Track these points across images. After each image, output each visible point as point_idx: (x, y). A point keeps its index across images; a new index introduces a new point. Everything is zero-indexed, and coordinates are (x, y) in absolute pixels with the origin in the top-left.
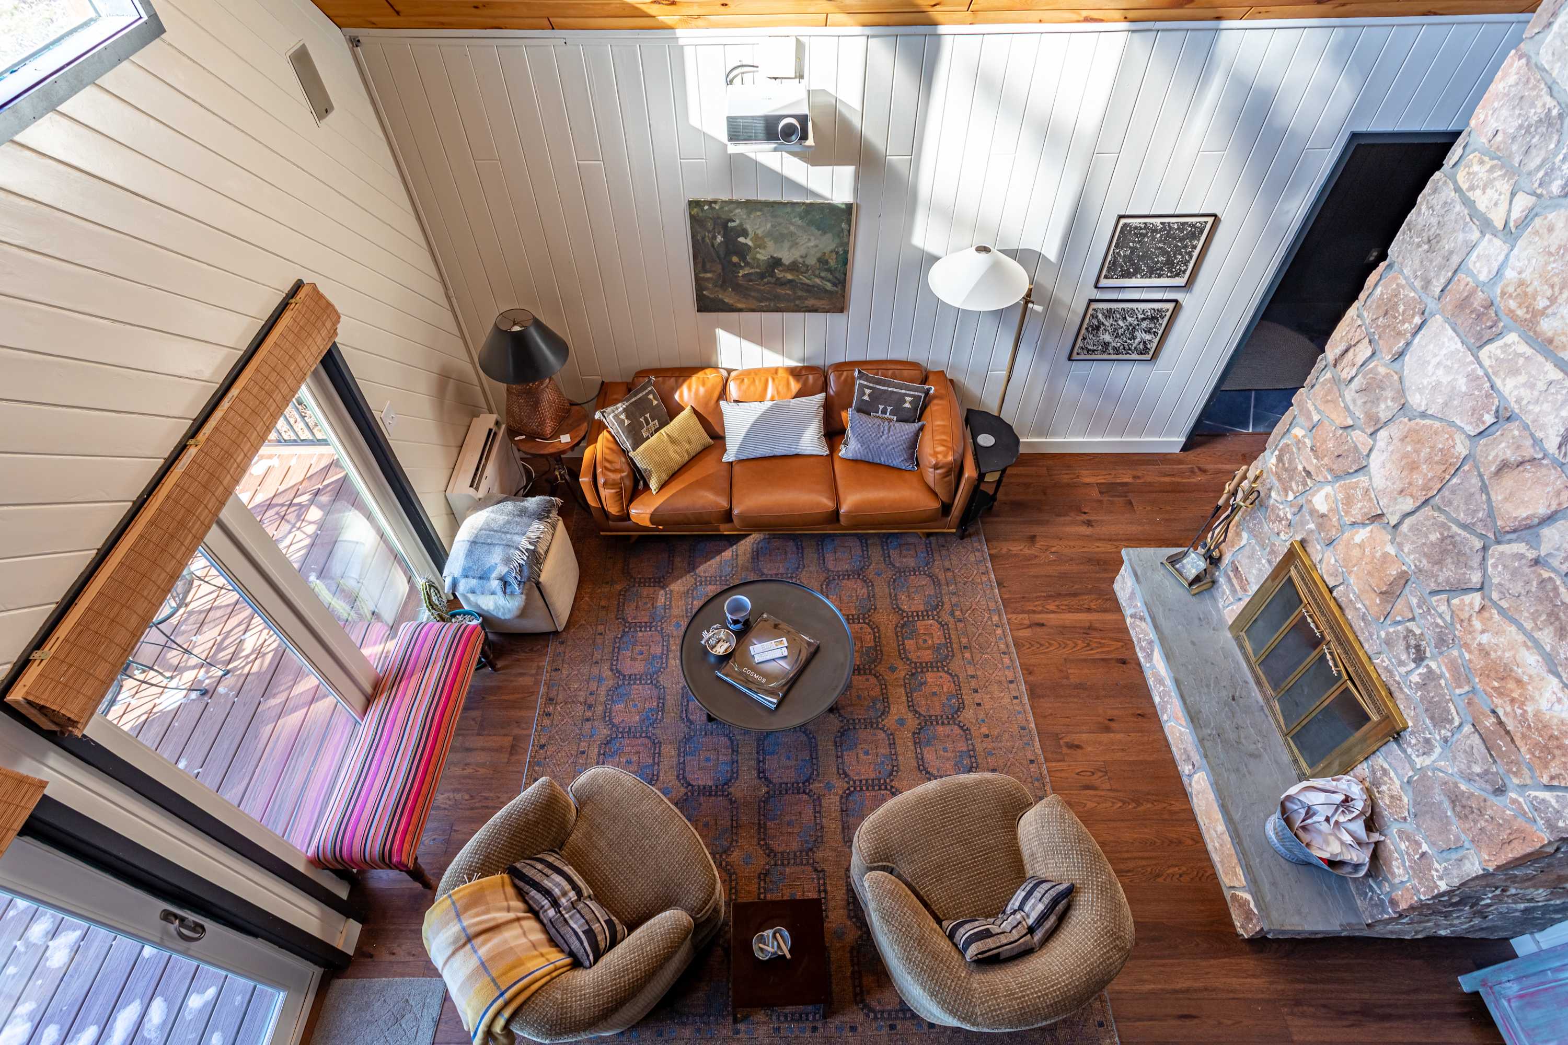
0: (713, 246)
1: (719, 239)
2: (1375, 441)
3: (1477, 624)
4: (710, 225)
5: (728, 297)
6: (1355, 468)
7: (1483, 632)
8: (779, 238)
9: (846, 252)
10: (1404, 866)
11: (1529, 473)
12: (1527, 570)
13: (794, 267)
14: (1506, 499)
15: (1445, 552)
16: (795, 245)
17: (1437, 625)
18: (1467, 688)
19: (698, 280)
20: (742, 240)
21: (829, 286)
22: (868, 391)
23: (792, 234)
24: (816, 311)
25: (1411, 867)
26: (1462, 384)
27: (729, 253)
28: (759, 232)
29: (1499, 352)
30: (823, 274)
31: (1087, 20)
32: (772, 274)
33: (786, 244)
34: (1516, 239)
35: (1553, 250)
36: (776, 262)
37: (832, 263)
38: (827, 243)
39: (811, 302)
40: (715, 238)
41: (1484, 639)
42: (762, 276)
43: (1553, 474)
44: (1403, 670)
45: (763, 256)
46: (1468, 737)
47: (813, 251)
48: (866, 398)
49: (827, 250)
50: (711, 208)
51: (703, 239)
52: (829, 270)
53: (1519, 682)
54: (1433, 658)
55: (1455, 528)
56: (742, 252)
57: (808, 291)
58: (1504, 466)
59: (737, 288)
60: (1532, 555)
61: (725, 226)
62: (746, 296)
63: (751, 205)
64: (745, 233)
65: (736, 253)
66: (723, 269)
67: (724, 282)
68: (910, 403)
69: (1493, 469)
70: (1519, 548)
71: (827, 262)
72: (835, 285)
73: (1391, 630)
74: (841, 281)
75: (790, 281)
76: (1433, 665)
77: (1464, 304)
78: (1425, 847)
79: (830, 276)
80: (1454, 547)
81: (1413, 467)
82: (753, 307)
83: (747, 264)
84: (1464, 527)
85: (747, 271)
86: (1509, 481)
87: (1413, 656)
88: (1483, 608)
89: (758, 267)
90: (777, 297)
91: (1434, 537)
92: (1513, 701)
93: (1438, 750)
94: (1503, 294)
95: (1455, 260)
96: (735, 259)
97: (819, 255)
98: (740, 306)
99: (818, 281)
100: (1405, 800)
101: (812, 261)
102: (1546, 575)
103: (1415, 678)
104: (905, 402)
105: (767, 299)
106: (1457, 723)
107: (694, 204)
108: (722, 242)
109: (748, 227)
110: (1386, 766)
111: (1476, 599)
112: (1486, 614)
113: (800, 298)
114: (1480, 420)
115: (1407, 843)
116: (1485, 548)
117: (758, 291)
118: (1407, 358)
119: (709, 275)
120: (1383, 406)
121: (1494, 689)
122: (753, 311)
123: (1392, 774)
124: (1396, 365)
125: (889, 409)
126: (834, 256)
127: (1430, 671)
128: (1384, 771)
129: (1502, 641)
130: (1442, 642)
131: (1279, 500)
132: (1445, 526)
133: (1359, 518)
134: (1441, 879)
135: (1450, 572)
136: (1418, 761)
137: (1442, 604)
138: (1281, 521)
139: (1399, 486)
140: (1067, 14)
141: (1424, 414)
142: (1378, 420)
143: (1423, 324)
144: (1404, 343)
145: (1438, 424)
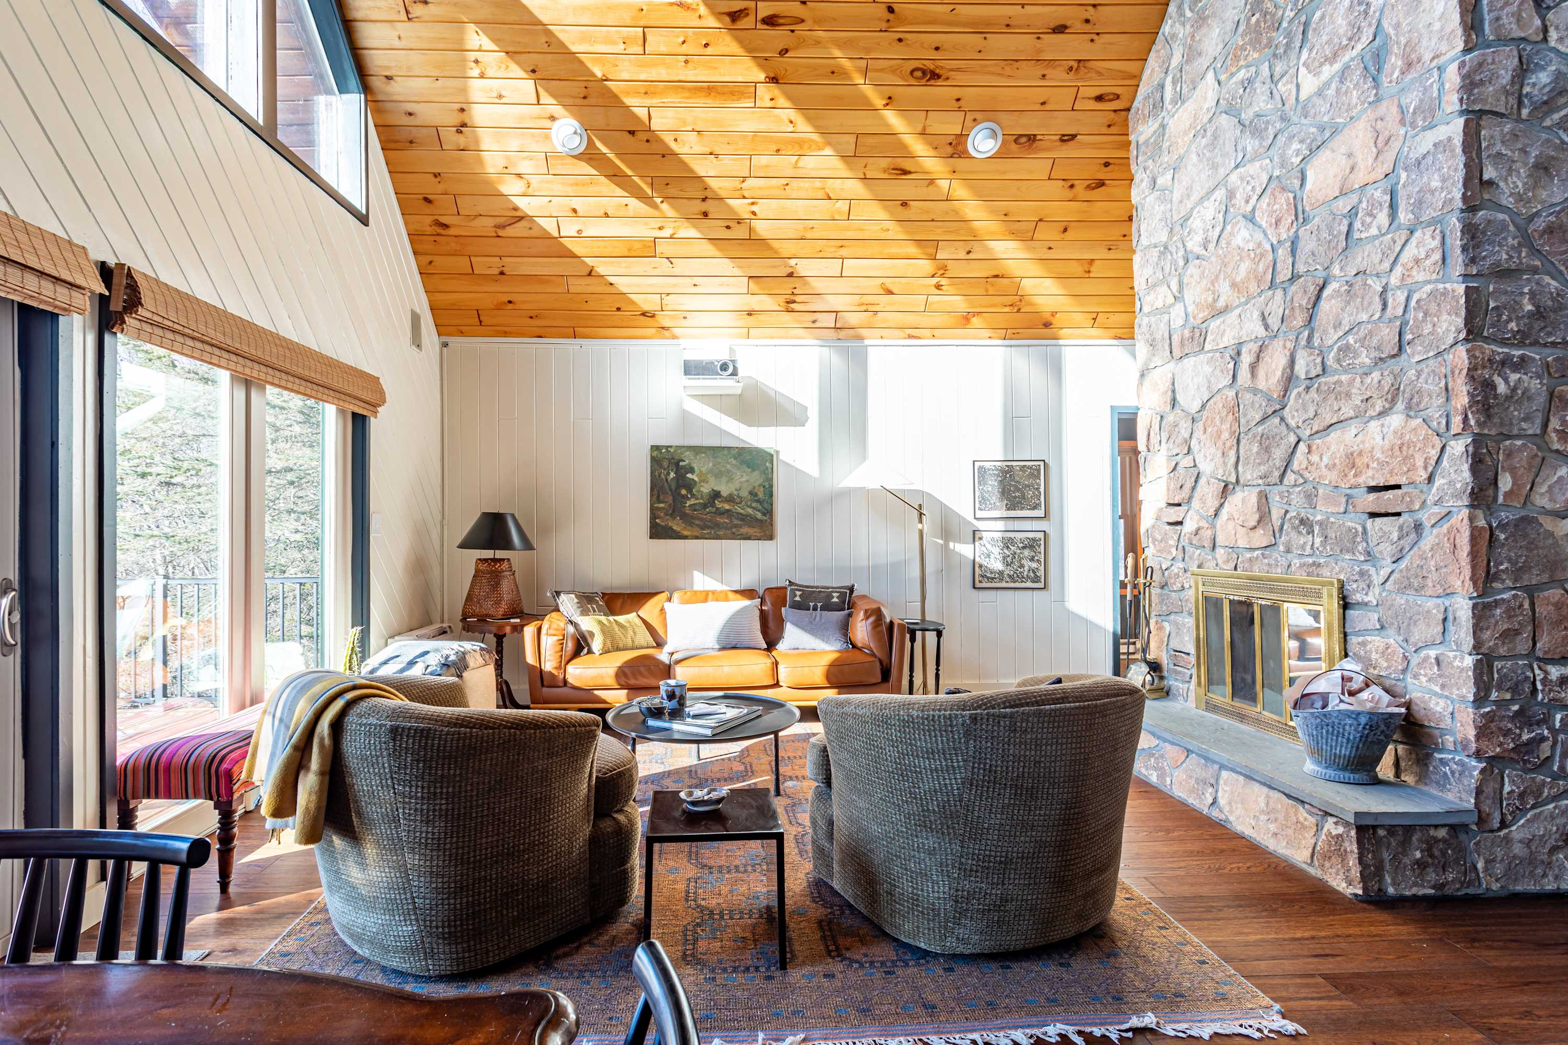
0: (667, 481)
1: (672, 475)
2: (1193, 454)
3: (1315, 458)
4: (665, 464)
5: (677, 525)
6: (1194, 479)
7: (1321, 458)
8: (718, 475)
9: (771, 486)
10: (1441, 696)
11: (1265, 358)
12: (1307, 397)
13: (730, 499)
14: (1268, 380)
15: (1267, 448)
16: (731, 480)
17: (1299, 492)
18: (1344, 500)
19: (653, 510)
20: (689, 475)
21: (759, 515)
22: (798, 593)
23: (728, 471)
24: (749, 538)
25: (1443, 687)
27: (679, 487)
28: (704, 470)
29: (1212, 337)
30: (754, 505)
31: (910, 337)
32: (713, 505)
33: (724, 479)
34: (1183, 297)
35: (1199, 280)
36: (716, 495)
37: (761, 495)
38: (756, 479)
39: (745, 530)
40: (668, 474)
41: (1325, 460)
42: (705, 506)
43: (1275, 342)
44: (1308, 550)
45: (706, 489)
46: (1373, 528)
47: (745, 485)
48: (798, 599)
49: (756, 484)
50: (668, 451)
51: (660, 475)
52: (758, 501)
53: (1359, 453)
54: (1314, 515)
55: (1260, 429)
56: (690, 485)
57: (742, 520)
58: (1254, 367)
59: (684, 517)
60: (1302, 388)
61: (677, 464)
62: (691, 524)
63: (697, 450)
64: (692, 471)
65: (684, 487)
66: (674, 500)
67: (674, 511)
68: (839, 597)
69: (1251, 376)
70: (1295, 392)
71: (756, 495)
72: (764, 514)
73: (1283, 537)
74: (769, 512)
75: (728, 511)
76: (1319, 518)
77: (1183, 343)
78: (1433, 653)
79: (760, 507)
80: (1268, 438)
81: (1218, 435)
82: (696, 534)
83: (693, 496)
84: (1263, 421)
85: (693, 501)
86: (1261, 373)
87: (1304, 532)
88: (1310, 447)
89: (702, 498)
90: (717, 526)
91: (1256, 449)
92: (1368, 466)
93: (1372, 571)
94: (1195, 318)
96: (684, 492)
97: (750, 488)
98: (686, 533)
99: (750, 511)
100: (1391, 641)
101: (744, 493)
102: (1316, 385)
103: (1318, 541)
104: (831, 597)
105: (708, 527)
106: (1360, 529)
107: (655, 448)
108: (674, 477)
109: (695, 465)
110: (1360, 639)
111: (1302, 447)
112: (1314, 447)
113: (736, 526)
114: (1228, 371)
115: (1422, 672)
116: (1282, 419)
117: (699, 519)
118: (1178, 397)
119: (662, 505)
120: (1184, 431)
121: (1355, 476)
122: (697, 538)
123: (1369, 638)
124: (1176, 406)
125: (819, 605)
126: (762, 489)
127: (1320, 523)
128: (1363, 644)
129: (1333, 448)
130: (1310, 498)
131: (1169, 563)
132: (1255, 436)
133: (1216, 504)
134: (1462, 658)
135: (1279, 454)
136: (1371, 598)
137: (1290, 478)
138: (1178, 576)
139: (1219, 454)
140: (897, 332)
141: (1203, 406)
142: (1186, 441)
143: (1174, 375)
144: (1171, 393)
145: (1212, 401)
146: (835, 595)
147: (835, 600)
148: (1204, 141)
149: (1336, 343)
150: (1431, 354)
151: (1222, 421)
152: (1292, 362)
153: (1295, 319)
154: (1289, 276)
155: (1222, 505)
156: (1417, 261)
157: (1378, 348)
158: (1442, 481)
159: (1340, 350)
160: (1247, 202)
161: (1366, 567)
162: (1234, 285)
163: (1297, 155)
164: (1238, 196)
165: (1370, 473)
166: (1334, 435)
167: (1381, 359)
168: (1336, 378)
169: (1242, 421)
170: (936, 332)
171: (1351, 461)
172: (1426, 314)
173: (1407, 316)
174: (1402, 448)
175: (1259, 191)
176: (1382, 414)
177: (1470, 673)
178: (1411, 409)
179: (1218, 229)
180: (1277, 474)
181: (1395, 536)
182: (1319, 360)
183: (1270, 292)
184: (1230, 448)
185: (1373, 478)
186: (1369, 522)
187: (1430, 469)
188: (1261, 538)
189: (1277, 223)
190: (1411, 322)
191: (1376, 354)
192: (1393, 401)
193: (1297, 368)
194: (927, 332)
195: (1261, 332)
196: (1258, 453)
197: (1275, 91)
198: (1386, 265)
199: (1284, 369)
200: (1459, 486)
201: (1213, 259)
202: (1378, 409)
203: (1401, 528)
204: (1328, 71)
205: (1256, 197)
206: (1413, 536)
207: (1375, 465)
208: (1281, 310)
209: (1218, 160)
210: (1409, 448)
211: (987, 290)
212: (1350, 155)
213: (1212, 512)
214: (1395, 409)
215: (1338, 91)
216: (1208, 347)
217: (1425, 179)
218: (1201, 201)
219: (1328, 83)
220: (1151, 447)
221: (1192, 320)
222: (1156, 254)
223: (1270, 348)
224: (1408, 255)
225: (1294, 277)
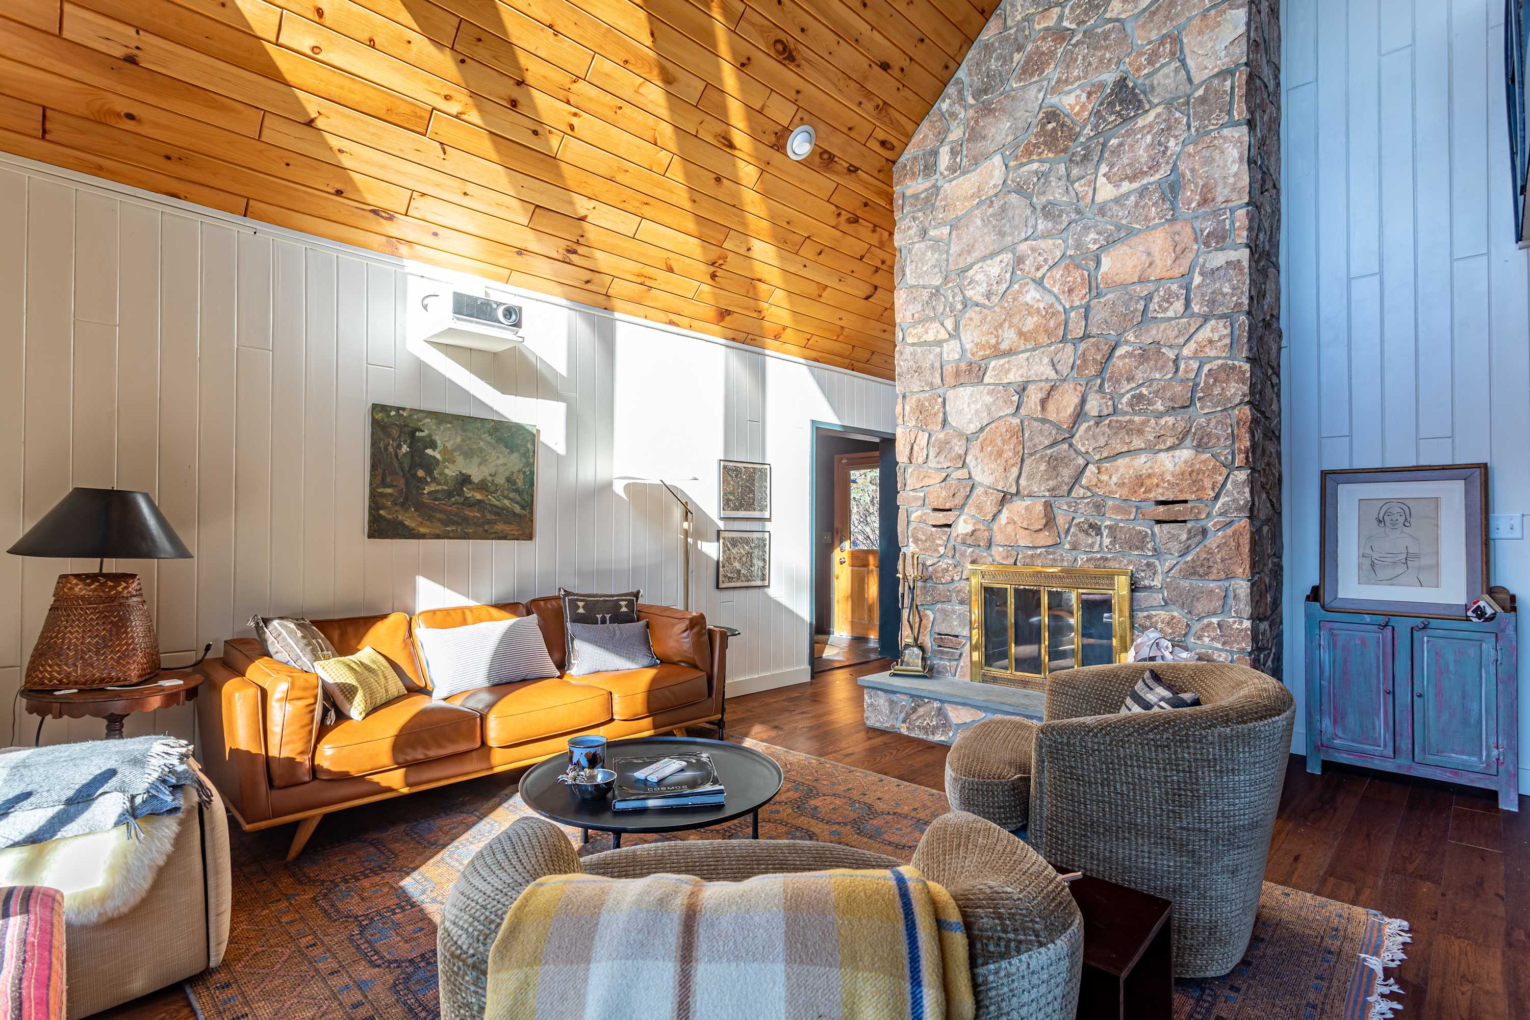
0: (396, 456)
1: (405, 449)
2: (968, 467)
3: (1104, 477)
4: (395, 432)
5: (410, 520)
6: (968, 489)
7: (1110, 478)
8: (468, 454)
9: (532, 473)
10: (1221, 650)
11: (1056, 395)
12: (1098, 430)
13: (483, 486)
14: (1058, 414)
15: (1055, 468)
16: (483, 462)
17: (1088, 503)
18: (1134, 510)
19: (374, 496)
20: (429, 451)
21: (517, 509)
22: (581, 604)
23: (481, 450)
24: (505, 538)
25: (1224, 644)
26: (989, 399)
27: (414, 466)
28: (449, 445)
29: (993, 373)
30: (511, 495)
31: (671, 323)
32: (460, 493)
33: (476, 460)
34: (959, 335)
35: (979, 324)
36: (465, 480)
37: (520, 483)
38: (514, 462)
39: (500, 527)
40: (399, 447)
41: (1114, 479)
42: (450, 494)
43: (1066, 385)
44: (1096, 548)
45: (451, 471)
46: (1162, 531)
47: (501, 469)
48: (581, 611)
49: (516, 469)
50: (398, 415)
51: (386, 448)
52: (517, 491)
53: (1149, 476)
54: (1103, 522)
55: (1049, 452)
56: (430, 465)
57: (497, 514)
58: (1043, 402)
59: (420, 507)
60: (1092, 423)
61: (412, 434)
62: (430, 518)
63: (441, 418)
64: (433, 445)
65: (421, 466)
66: (407, 483)
67: (406, 499)
68: (626, 606)
69: (1039, 408)
70: (1084, 426)
71: (514, 483)
72: (523, 508)
73: (1069, 538)
74: (529, 505)
75: (480, 501)
76: (1108, 523)
77: (957, 374)
78: (1215, 620)
79: (518, 498)
80: (1056, 460)
81: (1000, 453)
82: (438, 532)
83: (434, 479)
84: (1052, 445)
85: (433, 487)
86: (1051, 406)
87: (1093, 534)
88: (1099, 468)
89: (446, 483)
90: (466, 520)
91: (1043, 467)
92: (1157, 485)
93: (1157, 563)
94: (973, 354)
95: (937, 365)
96: (421, 473)
97: (507, 474)
98: (422, 530)
99: (506, 502)
100: (1175, 614)
101: (501, 480)
102: (1107, 422)
103: (1107, 541)
104: (621, 607)
105: (454, 523)
106: (1150, 532)
107: (376, 408)
108: (407, 452)
109: (437, 438)
110: (1145, 614)
111: (1092, 468)
112: (1103, 469)
113: (489, 522)
114: (1012, 402)
115: (1206, 634)
116: (1071, 445)
117: (445, 512)
118: (949, 419)
119: (389, 490)
120: (957, 448)
121: (1145, 492)
122: (438, 537)
123: (1154, 613)
124: (947, 426)
125: (608, 616)
126: (522, 476)
127: (1110, 527)
128: (1149, 617)
129: (1122, 470)
130: (1099, 508)
131: (936, 560)
132: (1042, 457)
133: (995, 510)
134: (1241, 623)
135: (1067, 473)
136: (1157, 583)
137: (1078, 492)
138: (947, 570)
139: (1001, 469)
140: (662, 315)
141: (982, 429)
142: (960, 457)
143: (944, 399)
144: (941, 415)
145: (993, 425)
146: (623, 603)
147: (624, 609)
148: (991, 211)
149: (1128, 392)
150: (1219, 409)
151: (1004, 442)
152: (1083, 401)
153: (1087, 369)
154: (1081, 335)
155: (1000, 511)
156: (1211, 342)
157: (1172, 400)
158: (1227, 499)
159: (1133, 397)
160: (1038, 269)
161: (1152, 560)
162: (1021, 334)
163: (1094, 243)
164: (1027, 262)
165: (1160, 491)
166: (1120, 462)
167: (1173, 408)
168: (1127, 418)
169: (1028, 444)
170: (695, 323)
171: (1140, 481)
172: (1215, 380)
173: (1197, 380)
174: (1192, 475)
175: (1050, 263)
176: (1170, 448)
177: (1249, 632)
178: (1200, 447)
179: (1005, 286)
180: (1066, 488)
181: (1184, 537)
182: (1110, 403)
183: (1061, 345)
184: (1013, 465)
185: (1162, 495)
186: (1157, 528)
187: (1217, 490)
188: (1045, 538)
189: (1071, 291)
190: (1202, 384)
191: (1171, 404)
192: (1182, 440)
193: (1087, 407)
194: (686, 321)
195: (1052, 375)
196: (1045, 471)
197: (1070, 188)
198: (1181, 340)
199: (1076, 407)
200: (1242, 503)
201: (997, 309)
202: (1168, 444)
203: (1189, 531)
204: (1126, 186)
205: (1047, 267)
206: (1199, 537)
207: (1166, 485)
208: (1072, 360)
209: (1007, 228)
210: (1198, 474)
211: (748, 292)
212: (1149, 254)
213: (989, 517)
214: (1182, 445)
215: (1137, 204)
216: (987, 379)
217: (1217, 285)
218: (984, 259)
219: (1127, 195)
220: (914, 461)
221: (970, 356)
222: (925, 294)
223: (1061, 389)
224: (1202, 336)
225: (1086, 336)
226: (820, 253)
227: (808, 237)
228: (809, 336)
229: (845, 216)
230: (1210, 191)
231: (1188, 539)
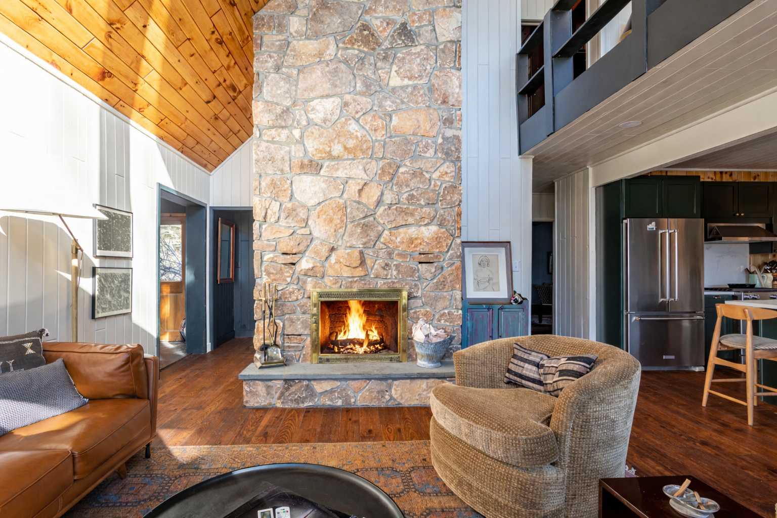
2: (309, 227)
3: (393, 238)
6: (309, 241)
7: (396, 238)
10: (448, 327)
11: (367, 189)
12: (390, 212)
14: (368, 200)
15: (366, 231)
17: (384, 252)
18: (409, 256)
25: (450, 323)
26: (323, 185)
29: (327, 169)
31: (53, 63)
34: (303, 141)
35: (317, 136)
41: (399, 239)
43: (372, 184)
44: (389, 277)
46: (422, 268)
53: (416, 239)
54: (392, 262)
55: (362, 221)
58: (360, 191)
60: (386, 207)
68: (32, 348)
69: (357, 195)
70: (382, 209)
73: (373, 271)
76: (395, 263)
77: (302, 166)
78: (446, 311)
80: (367, 226)
81: (331, 221)
84: (364, 218)
86: (364, 195)
87: (387, 269)
88: (390, 233)
91: (359, 230)
92: (420, 244)
93: (419, 284)
94: (313, 155)
95: (287, 158)
100: (428, 309)
102: (395, 207)
103: (395, 273)
104: (26, 349)
106: (416, 268)
110: (413, 311)
111: (386, 232)
112: (392, 234)
114: (339, 189)
115: (442, 319)
116: (375, 219)
118: (295, 195)
120: (301, 214)
121: (414, 247)
123: (418, 310)
124: (293, 200)
125: (10, 363)
127: (396, 265)
128: (415, 313)
129: (402, 235)
130: (390, 254)
131: (285, 286)
132: (359, 224)
133: (327, 254)
134: (457, 312)
135: (373, 235)
136: (419, 294)
137: (379, 245)
138: (293, 292)
139: (332, 230)
140: (46, 51)
141: (319, 204)
142: (304, 220)
143: (292, 182)
144: (290, 192)
145: (327, 202)
146: (28, 345)
147: (30, 351)
148: (327, 69)
149: (405, 193)
150: (449, 206)
151: (334, 213)
152: (382, 194)
153: (384, 176)
154: (381, 157)
155: (330, 255)
156: (446, 173)
157: (428, 199)
158: (452, 252)
159: (409, 195)
160: (357, 112)
161: (417, 283)
162: (346, 148)
163: (390, 107)
164: (350, 107)
165: (422, 247)
166: (401, 230)
167: (429, 204)
168: (405, 206)
169: (349, 216)
170: (77, 73)
171: (411, 241)
172: (448, 192)
173: (440, 191)
174: (437, 239)
175: (364, 111)
176: (426, 225)
177: (461, 316)
178: (441, 225)
179: (336, 117)
180: (373, 243)
181: (433, 270)
182: (397, 197)
183: (370, 160)
184: (340, 228)
185: (423, 249)
186: (420, 265)
187: (448, 247)
188: (359, 272)
189: (375, 130)
190: (442, 194)
191: (427, 201)
192: (432, 221)
193: (385, 198)
194: (69, 67)
195: (365, 177)
196: (361, 233)
197: (376, 72)
198: (432, 170)
199: (378, 197)
200: (459, 254)
201: (330, 130)
202: (425, 223)
203: (436, 267)
204: (406, 82)
205: (362, 113)
206: (440, 271)
207: (425, 244)
208: (375, 170)
209: (338, 83)
210: (440, 238)
211: (132, 63)
212: (418, 121)
213: (324, 259)
214: (433, 223)
215: (412, 93)
216: (322, 172)
217: (449, 146)
218: (322, 97)
219: (407, 86)
220: (268, 220)
221: (310, 155)
222: (279, 110)
223: (370, 185)
224: (442, 169)
225: (383, 158)
226: (192, 55)
227: (189, 39)
228: (163, 117)
229: (216, 35)
230: (447, 97)
231: (435, 271)
